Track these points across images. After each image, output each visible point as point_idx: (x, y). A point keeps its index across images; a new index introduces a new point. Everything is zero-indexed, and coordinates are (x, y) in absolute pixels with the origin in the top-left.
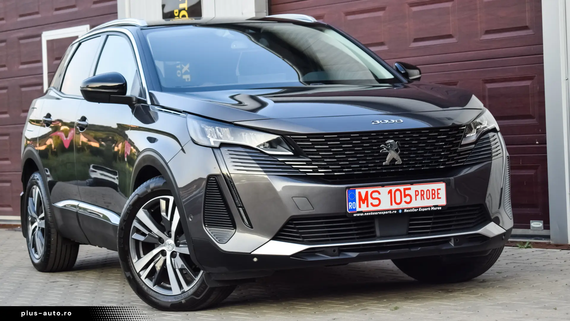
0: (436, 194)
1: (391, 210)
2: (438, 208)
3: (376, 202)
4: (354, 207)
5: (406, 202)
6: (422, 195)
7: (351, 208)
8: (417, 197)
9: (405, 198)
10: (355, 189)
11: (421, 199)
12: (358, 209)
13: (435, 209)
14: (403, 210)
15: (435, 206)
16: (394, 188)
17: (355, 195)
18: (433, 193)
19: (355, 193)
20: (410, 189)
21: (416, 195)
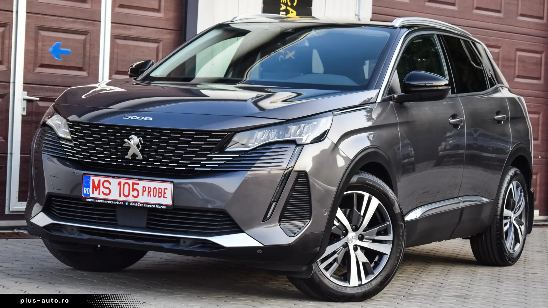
0: (163, 193)
1: (119, 201)
2: (163, 207)
3: (107, 191)
4: (88, 192)
5: (133, 196)
6: (149, 192)
7: (86, 193)
8: (144, 193)
9: (133, 192)
10: (90, 176)
11: (148, 196)
12: (91, 196)
13: (160, 207)
14: (129, 202)
15: (160, 205)
16: (123, 181)
17: (90, 181)
18: (160, 191)
19: (90, 180)
20: (138, 184)
21: (143, 191)
